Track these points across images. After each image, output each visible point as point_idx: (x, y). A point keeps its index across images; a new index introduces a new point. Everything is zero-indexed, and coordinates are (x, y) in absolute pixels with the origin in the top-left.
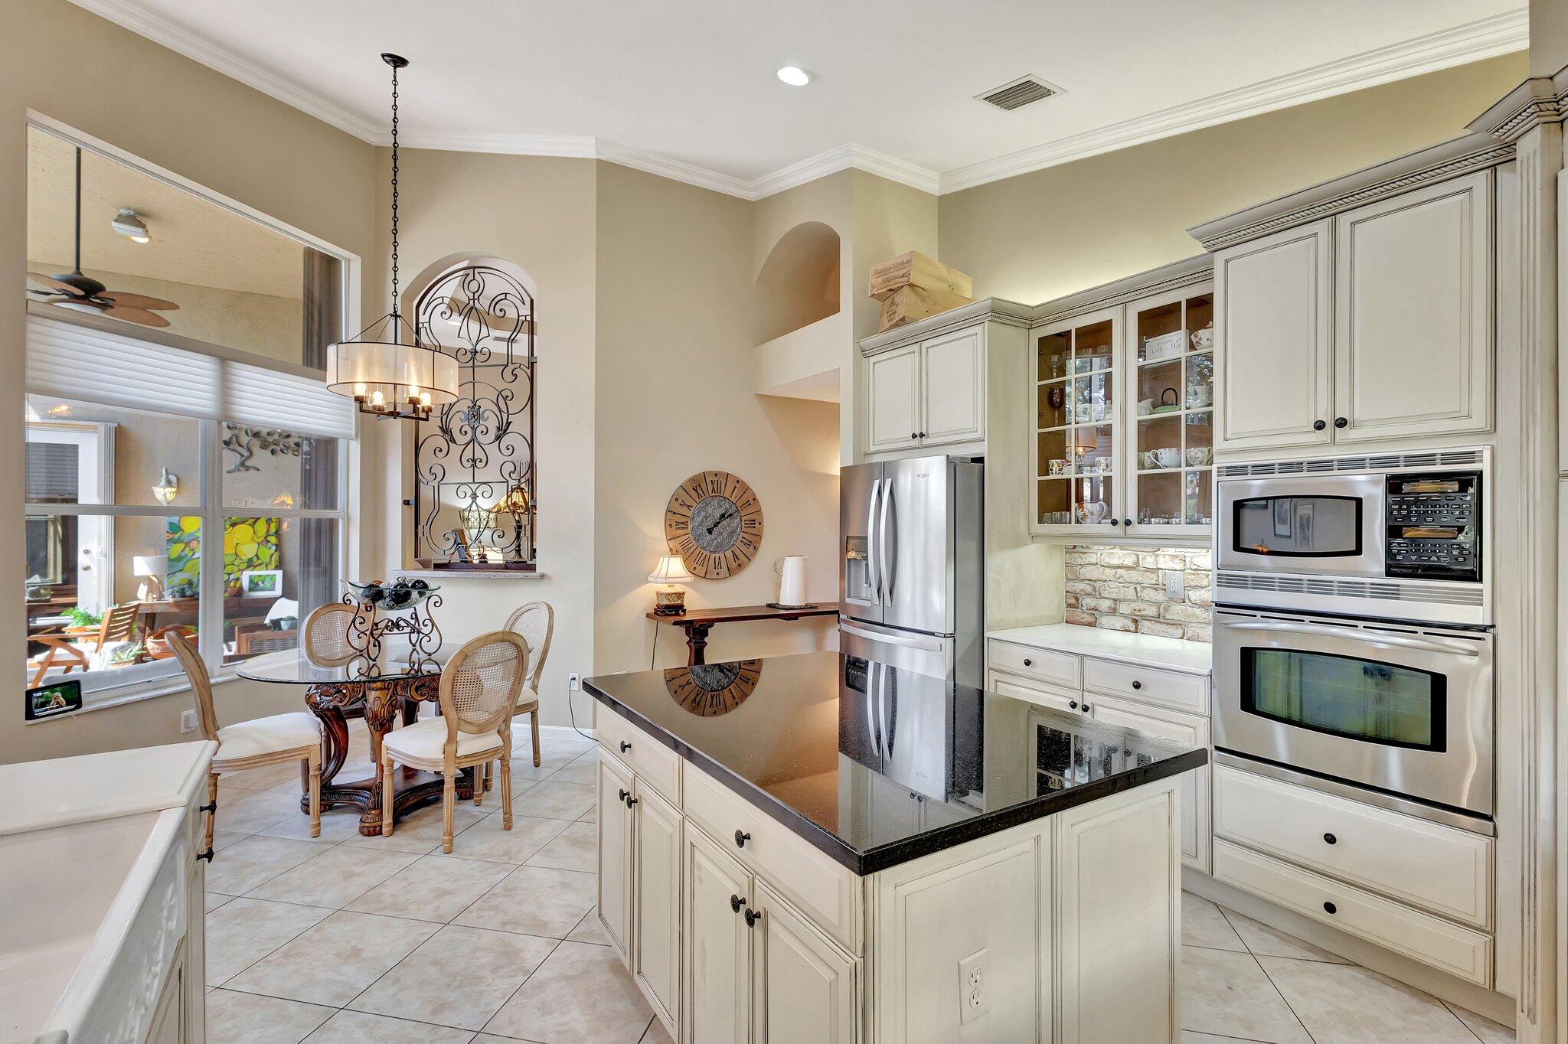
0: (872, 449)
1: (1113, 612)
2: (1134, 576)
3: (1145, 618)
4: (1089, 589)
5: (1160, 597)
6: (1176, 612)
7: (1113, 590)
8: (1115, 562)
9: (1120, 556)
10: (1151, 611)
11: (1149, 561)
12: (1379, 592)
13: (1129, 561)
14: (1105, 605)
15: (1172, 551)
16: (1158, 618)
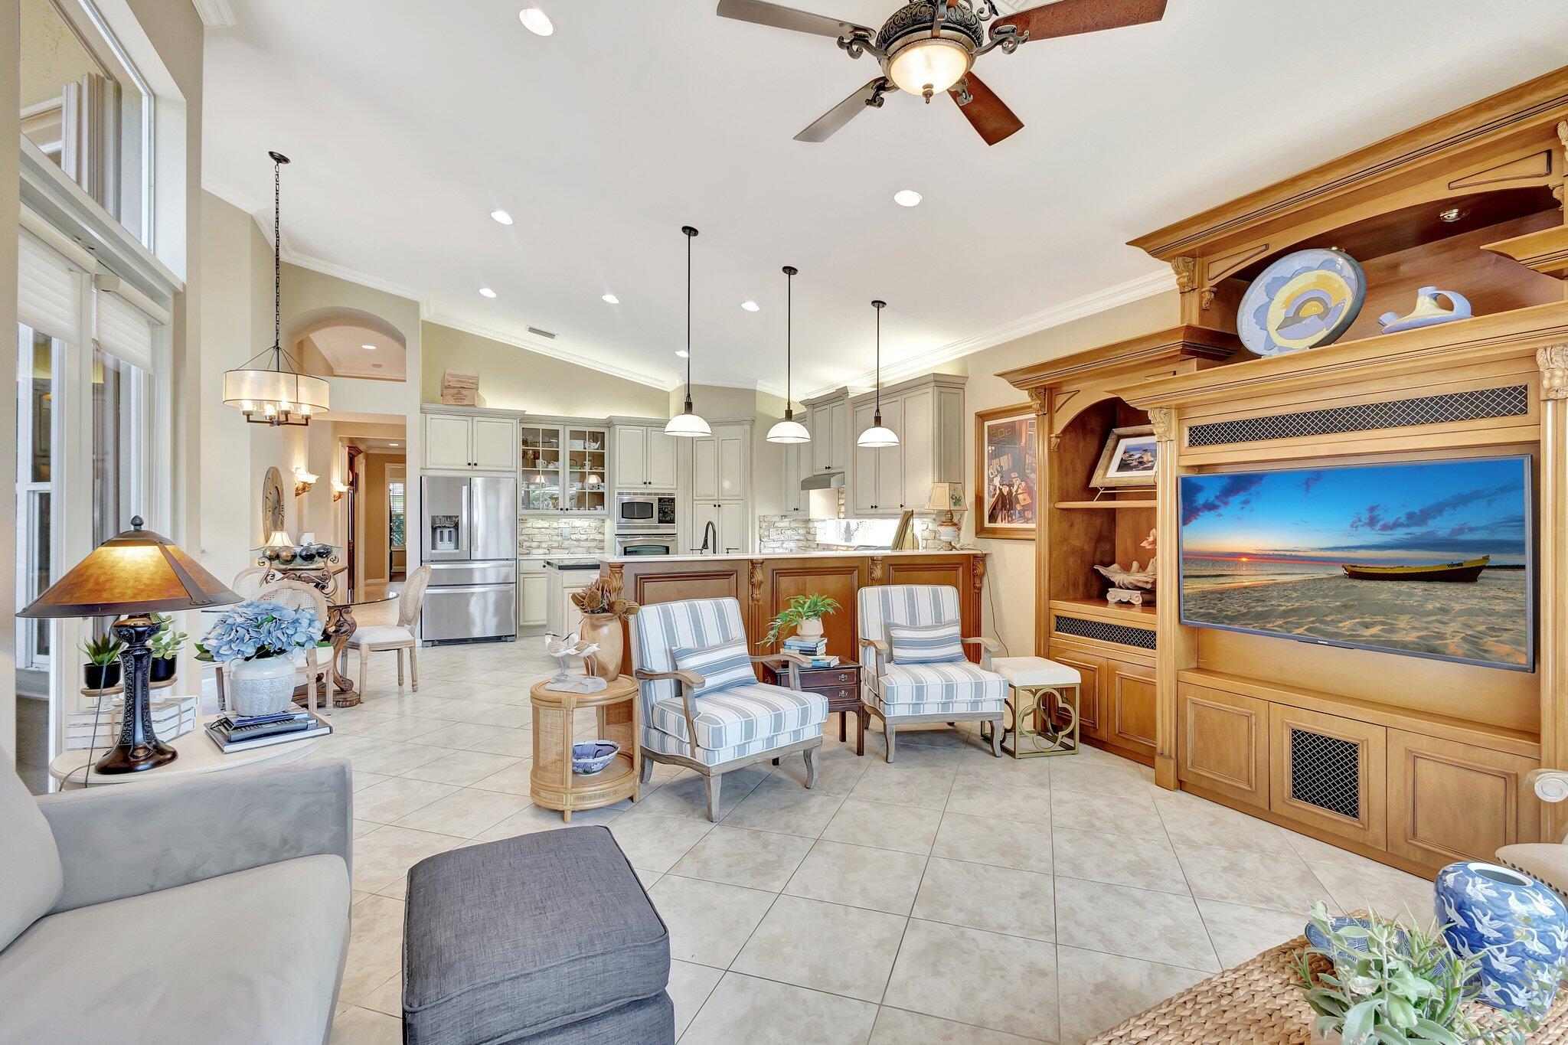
0: (428, 467)
1: (538, 547)
2: (549, 531)
3: (553, 548)
4: (527, 539)
5: (560, 538)
6: (566, 544)
7: (539, 538)
8: (540, 526)
9: (541, 524)
10: (556, 545)
11: (555, 525)
12: (657, 528)
13: (546, 525)
14: (535, 544)
15: (564, 520)
16: (557, 548)
